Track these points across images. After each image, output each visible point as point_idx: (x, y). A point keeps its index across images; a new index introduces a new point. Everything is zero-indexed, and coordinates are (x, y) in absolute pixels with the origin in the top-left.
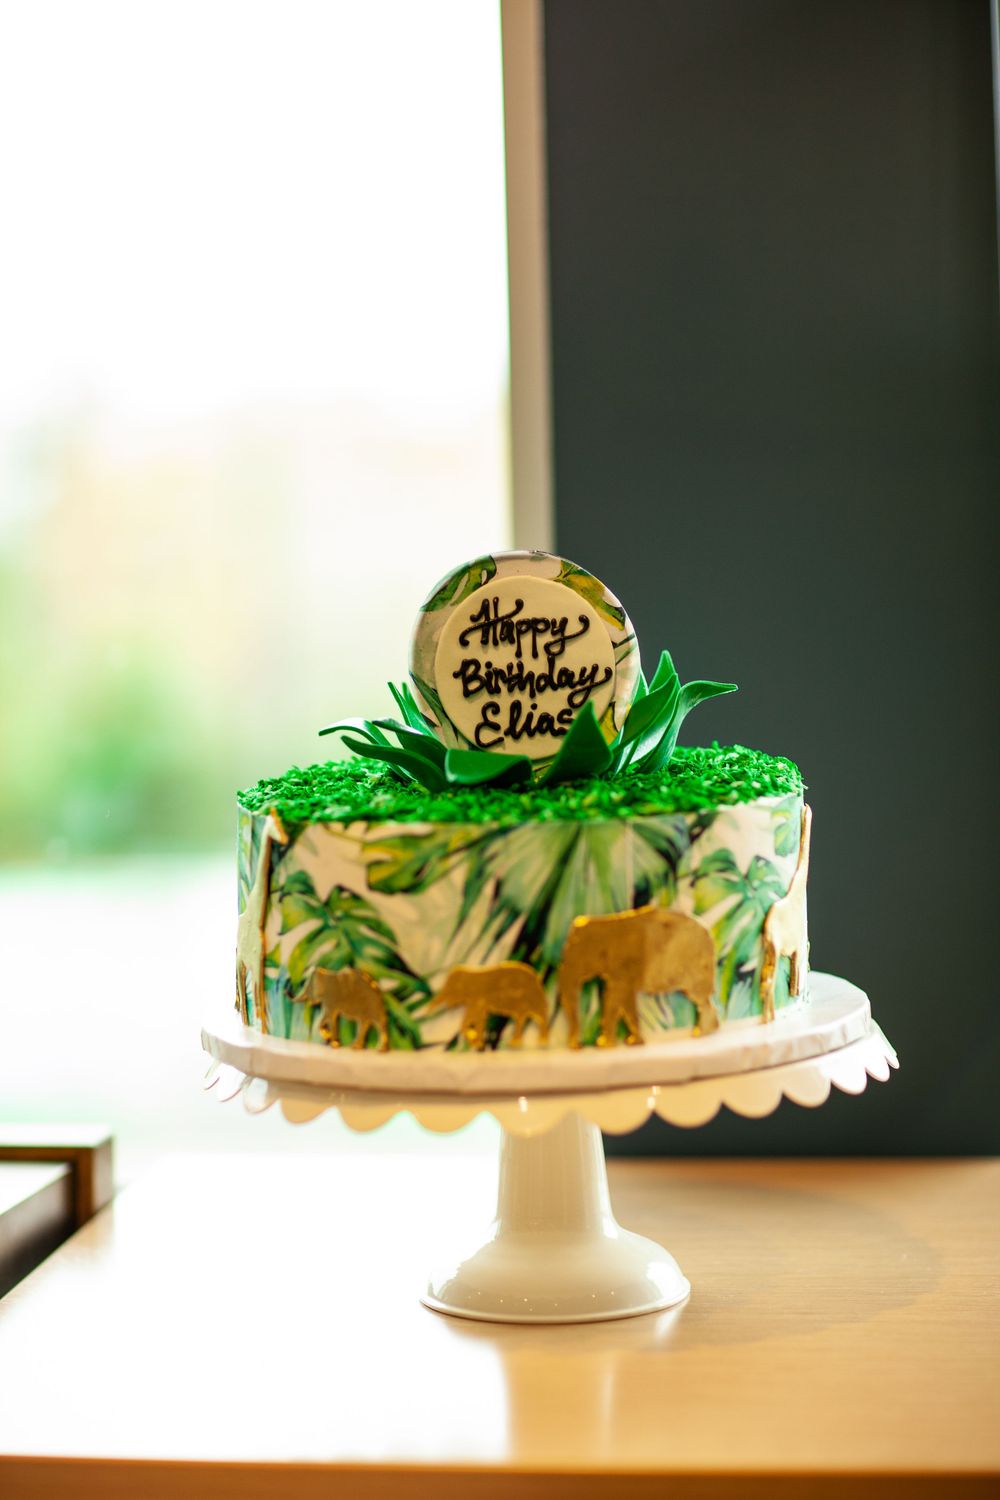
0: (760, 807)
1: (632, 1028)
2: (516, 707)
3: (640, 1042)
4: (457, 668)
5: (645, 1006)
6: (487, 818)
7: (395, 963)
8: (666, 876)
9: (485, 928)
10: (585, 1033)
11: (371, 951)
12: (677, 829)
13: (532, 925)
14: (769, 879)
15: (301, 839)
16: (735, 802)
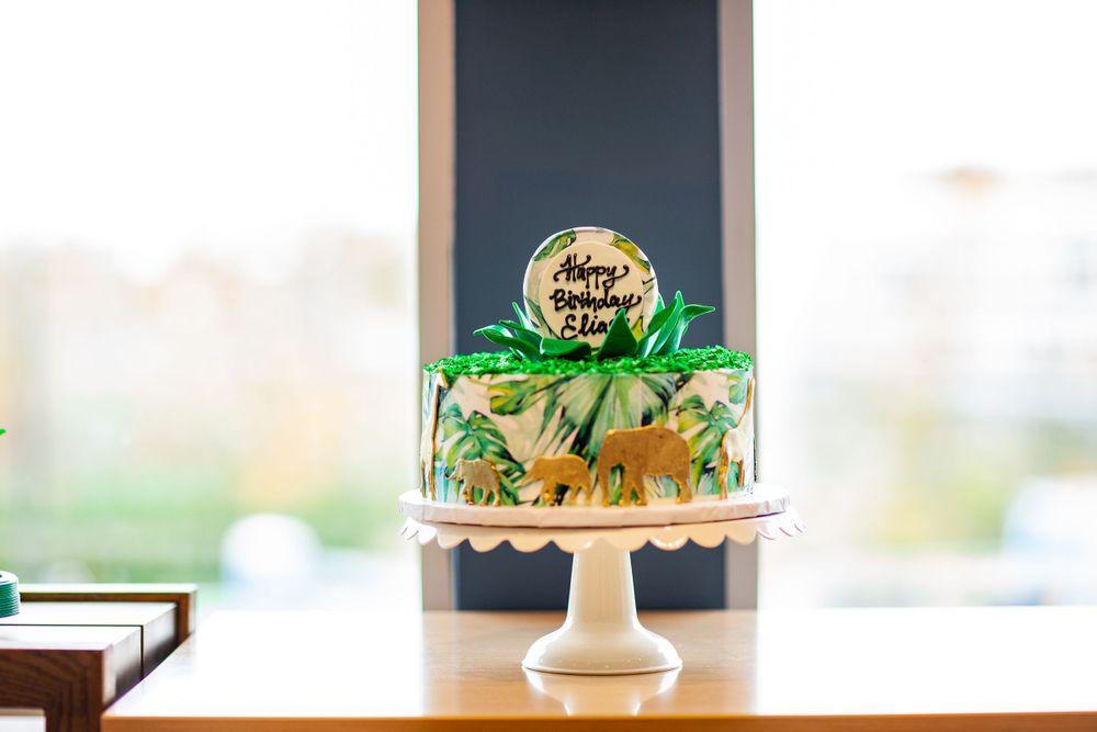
0: (720, 373)
1: (640, 496)
2: (585, 317)
3: (644, 504)
4: (552, 294)
5: (648, 483)
6: (558, 371)
7: (505, 455)
8: (662, 408)
9: (556, 435)
10: (612, 498)
11: (492, 448)
12: (668, 381)
13: (583, 433)
14: (725, 416)
15: (455, 385)
16: (705, 369)
